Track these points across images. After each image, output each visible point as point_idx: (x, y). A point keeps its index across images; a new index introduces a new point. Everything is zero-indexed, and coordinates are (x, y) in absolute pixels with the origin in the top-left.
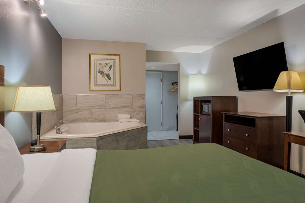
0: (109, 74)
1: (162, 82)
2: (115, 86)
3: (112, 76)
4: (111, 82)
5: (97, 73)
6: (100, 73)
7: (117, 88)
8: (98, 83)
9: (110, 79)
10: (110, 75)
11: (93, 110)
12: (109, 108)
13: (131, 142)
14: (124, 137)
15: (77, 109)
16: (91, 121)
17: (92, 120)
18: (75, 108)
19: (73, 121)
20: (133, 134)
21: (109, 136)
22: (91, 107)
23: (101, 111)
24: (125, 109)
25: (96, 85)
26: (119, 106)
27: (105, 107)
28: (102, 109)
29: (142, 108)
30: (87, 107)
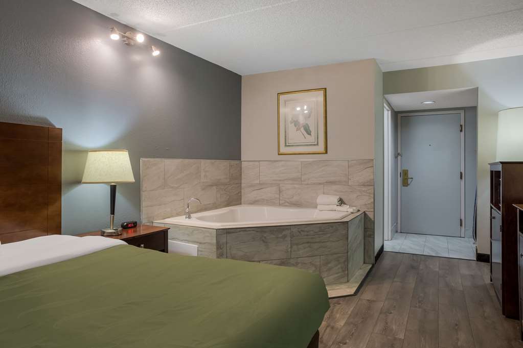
0: (307, 124)
1: (463, 133)
2: (317, 144)
3: (312, 129)
4: (311, 139)
5: (289, 124)
6: (293, 124)
7: (321, 148)
8: (290, 142)
9: (309, 133)
10: (309, 125)
11: (283, 186)
12: (307, 184)
13: (300, 246)
14: (280, 236)
15: (260, 184)
16: (280, 205)
17: (281, 202)
18: (257, 182)
19: (255, 202)
20: (306, 233)
21: (245, 231)
22: (280, 180)
23: (295, 188)
24: (335, 187)
25: (287, 144)
26: (325, 181)
27: (302, 181)
28: (296, 186)
29: (368, 185)
30: (274, 180)
